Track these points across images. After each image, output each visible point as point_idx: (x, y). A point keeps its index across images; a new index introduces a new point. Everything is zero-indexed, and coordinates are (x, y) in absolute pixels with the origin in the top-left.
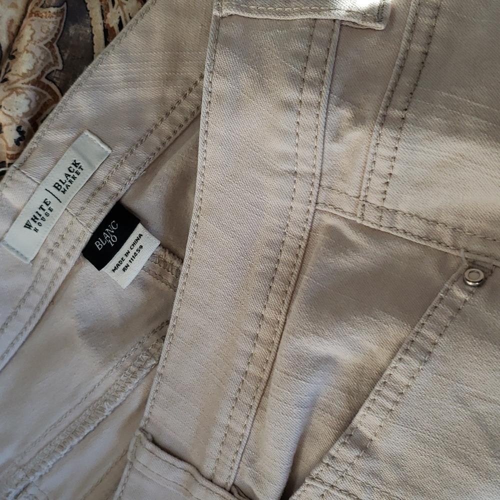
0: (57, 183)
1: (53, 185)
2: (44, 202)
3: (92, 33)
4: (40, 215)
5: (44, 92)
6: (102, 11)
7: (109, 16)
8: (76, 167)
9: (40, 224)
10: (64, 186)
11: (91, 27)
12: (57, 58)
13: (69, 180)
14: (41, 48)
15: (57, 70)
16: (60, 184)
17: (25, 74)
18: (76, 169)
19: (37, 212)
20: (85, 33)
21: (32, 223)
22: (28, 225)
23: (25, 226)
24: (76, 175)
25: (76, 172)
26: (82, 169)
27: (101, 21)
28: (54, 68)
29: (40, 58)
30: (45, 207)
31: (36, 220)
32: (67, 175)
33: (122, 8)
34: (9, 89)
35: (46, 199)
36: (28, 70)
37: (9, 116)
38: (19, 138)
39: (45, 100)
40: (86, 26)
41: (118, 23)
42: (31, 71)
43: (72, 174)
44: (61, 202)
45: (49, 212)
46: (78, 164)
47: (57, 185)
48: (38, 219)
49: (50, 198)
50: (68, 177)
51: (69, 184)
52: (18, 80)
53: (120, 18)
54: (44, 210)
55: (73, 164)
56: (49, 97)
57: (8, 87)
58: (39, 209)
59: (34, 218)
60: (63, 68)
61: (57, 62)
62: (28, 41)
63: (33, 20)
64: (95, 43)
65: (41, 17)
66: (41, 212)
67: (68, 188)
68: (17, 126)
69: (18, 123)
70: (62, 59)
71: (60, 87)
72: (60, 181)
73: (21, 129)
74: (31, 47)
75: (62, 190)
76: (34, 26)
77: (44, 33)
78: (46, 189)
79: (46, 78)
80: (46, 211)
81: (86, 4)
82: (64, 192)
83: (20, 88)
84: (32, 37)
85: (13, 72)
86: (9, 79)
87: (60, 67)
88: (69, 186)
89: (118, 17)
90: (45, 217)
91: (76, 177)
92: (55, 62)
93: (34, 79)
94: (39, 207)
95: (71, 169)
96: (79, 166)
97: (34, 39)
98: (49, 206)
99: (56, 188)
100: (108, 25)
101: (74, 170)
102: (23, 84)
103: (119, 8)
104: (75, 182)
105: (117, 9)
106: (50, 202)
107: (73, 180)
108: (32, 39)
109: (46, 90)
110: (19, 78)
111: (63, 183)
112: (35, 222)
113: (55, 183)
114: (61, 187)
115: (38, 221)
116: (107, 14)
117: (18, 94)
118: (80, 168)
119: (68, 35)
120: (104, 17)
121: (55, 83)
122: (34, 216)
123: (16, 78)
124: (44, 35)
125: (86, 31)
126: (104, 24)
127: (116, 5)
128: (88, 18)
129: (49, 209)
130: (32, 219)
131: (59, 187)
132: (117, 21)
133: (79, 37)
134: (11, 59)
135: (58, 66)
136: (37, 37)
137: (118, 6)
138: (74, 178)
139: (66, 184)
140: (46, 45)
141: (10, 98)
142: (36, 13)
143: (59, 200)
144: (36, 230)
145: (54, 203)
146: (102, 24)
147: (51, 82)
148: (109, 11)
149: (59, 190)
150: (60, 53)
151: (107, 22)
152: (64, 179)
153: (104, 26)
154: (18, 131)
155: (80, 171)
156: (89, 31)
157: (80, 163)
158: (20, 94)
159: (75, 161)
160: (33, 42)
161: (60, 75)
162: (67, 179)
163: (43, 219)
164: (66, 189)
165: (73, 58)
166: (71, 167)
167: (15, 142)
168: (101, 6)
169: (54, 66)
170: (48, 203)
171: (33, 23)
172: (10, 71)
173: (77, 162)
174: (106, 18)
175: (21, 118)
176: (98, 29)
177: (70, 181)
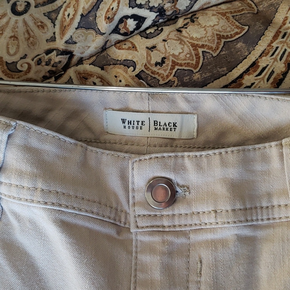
0: (157, 121)
1: (154, 120)
2: (142, 122)
3: (247, 56)
4: (134, 124)
5: (194, 58)
6: (263, 52)
7: (264, 58)
8: (174, 126)
9: (129, 127)
10: (158, 127)
11: (250, 53)
12: (218, 49)
13: (164, 127)
14: (213, 33)
15: (212, 54)
16: (158, 123)
17: (193, 38)
18: (172, 127)
19: (134, 121)
20: (244, 52)
21: (127, 123)
22: (124, 121)
23: (122, 119)
24: (169, 129)
25: (170, 128)
26: (175, 131)
27: (257, 57)
28: (211, 52)
29: (208, 37)
30: (140, 123)
31: (129, 124)
32: (165, 124)
33: (274, 62)
34: (178, 37)
35: (144, 122)
36: (196, 37)
37: (166, 49)
38: (159, 63)
39: (191, 62)
40: (248, 50)
41: (264, 67)
42: (197, 38)
43: (168, 126)
44: (149, 131)
45: (139, 128)
46: (176, 126)
47: (156, 122)
48: (131, 124)
49: (147, 123)
50: (165, 126)
51: (162, 129)
52: (187, 38)
53: (268, 65)
54: (138, 124)
55: (174, 123)
56: (194, 62)
57: (179, 36)
58: (137, 121)
59: (130, 122)
60: (215, 57)
61: (216, 51)
62: (210, 25)
63: (223, 19)
64: (243, 62)
65: (228, 22)
66: (136, 123)
67: (159, 130)
68: (164, 56)
69: (166, 56)
70: (220, 52)
71: (204, 63)
72: (160, 122)
73: (164, 59)
74: (209, 30)
75: (156, 127)
76: (220, 22)
77: (222, 29)
78: (149, 118)
79: (203, 52)
80: (138, 126)
81: (260, 40)
82: (156, 129)
83: (184, 42)
84: (214, 25)
85: (187, 30)
86: (183, 32)
87: (215, 55)
88: (161, 130)
89: (267, 64)
90: (135, 127)
91: (168, 130)
92: (215, 49)
93: (195, 44)
94: (138, 120)
95: (170, 125)
96: (175, 127)
97: (214, 27)
98: (142, 126)
99: (155, 123)
100: (259, 62)
101: (171, 126)
102: (187, 41)
103: (273, 60)
104: (165, 131)
105: (271, 59)
106: (145, 125)
107: (165, 129)
108: (213, 26)
109: (196, 58)
110: (189, 37)
111: (160, 125)
112: (128, 124)
113: (156, 120)
114: (157, 125)
115: (130, 125)
116: (264, 56)
117: (180, 43)
118: (175, 129)
119: (235, 45)
120: (261, 56)
121: (204, 59)
122: (131, 121)
123: (186, 35)
124: (221, 29)
125: (245, 52)
126: (257, 59)
127: (272, 57)
128: (253, 47)
129: (141, 127)
130: (129, 121)
131: (156, 124)
132: (265, 65)
133: (239, 51)
134: (191, 22)
135: (214, 53)
136: (216, 27)
137: (273, 58)
138: (167, 129)
139: (161, 127)
140: (217, 35)
141: (175, 41)
142: (228, 17)
143: (149, 129)
144: (125, 127)
145: (146, 127)
146: (256, 58)
147: (203, 57)
148: (266, 56)
149: (155, 125)
150: (222, 49)
151: (259, 60)
152: (162, 124)
153: (256, 60)
154: (162, 59)
155: (173, 130)
156: (246, 54)
157: (177, 127)
158: (181, 44)
159: (176, 123)
160: (212, 28)
161: (210, 58)
162: (164, 126)
163: (133, 127)
164: (158, 129)
165: (225, 57)
166: (171, 123)
167: (156, 63)
168: (265, 49)
169: (213, 51)
170: (143, 124)
171: (221, 20)
172: (186, 28)
173: (176, 125)
174: (261, 58)
175: (170, 54)
176: (252, 58)
177: (164, 129)
